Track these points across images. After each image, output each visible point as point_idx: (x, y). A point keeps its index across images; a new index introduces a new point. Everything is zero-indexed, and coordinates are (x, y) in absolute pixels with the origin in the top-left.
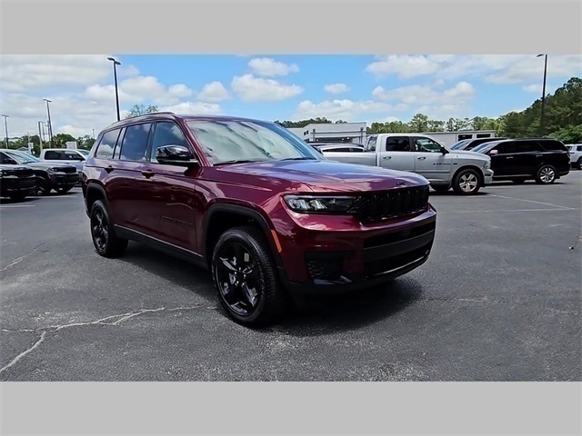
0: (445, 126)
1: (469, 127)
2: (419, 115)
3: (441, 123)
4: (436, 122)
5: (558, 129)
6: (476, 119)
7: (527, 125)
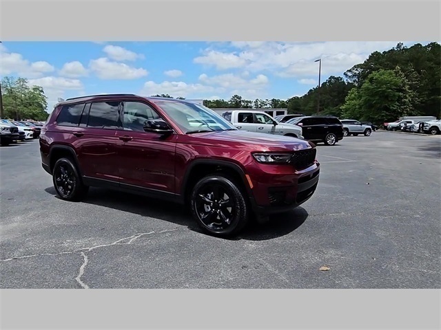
0: (253, 104)
1: (268, 106)
2: (236, 96)
3: (250, 102)
4: (247, 102)
5: (323, 110)
6: (273, 100)
7: (305, 105)
